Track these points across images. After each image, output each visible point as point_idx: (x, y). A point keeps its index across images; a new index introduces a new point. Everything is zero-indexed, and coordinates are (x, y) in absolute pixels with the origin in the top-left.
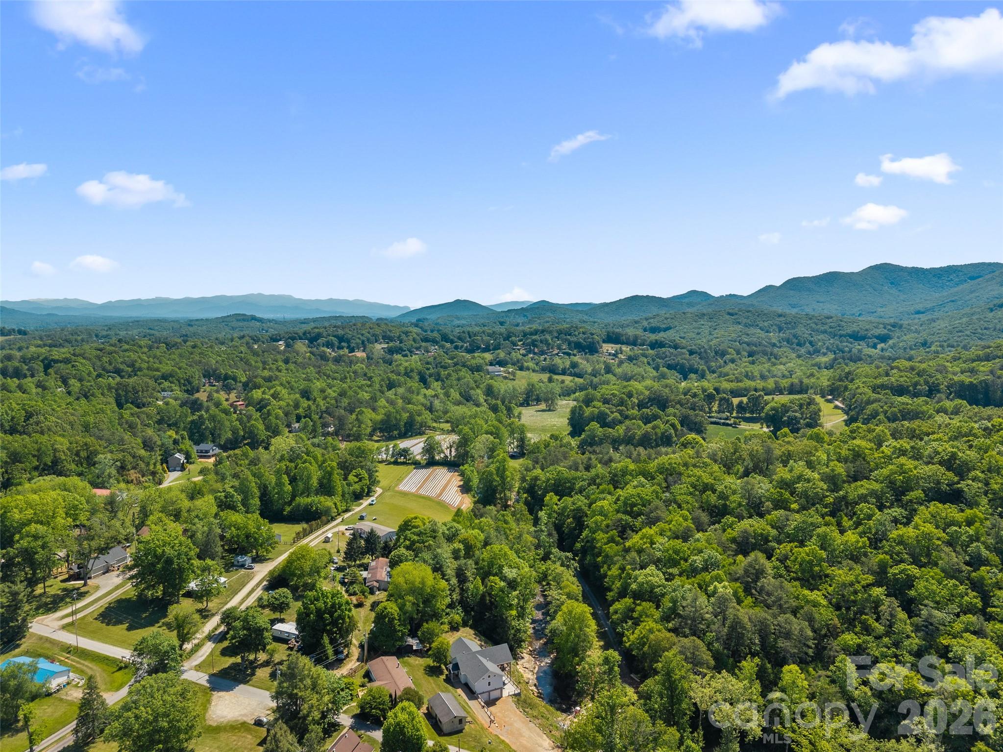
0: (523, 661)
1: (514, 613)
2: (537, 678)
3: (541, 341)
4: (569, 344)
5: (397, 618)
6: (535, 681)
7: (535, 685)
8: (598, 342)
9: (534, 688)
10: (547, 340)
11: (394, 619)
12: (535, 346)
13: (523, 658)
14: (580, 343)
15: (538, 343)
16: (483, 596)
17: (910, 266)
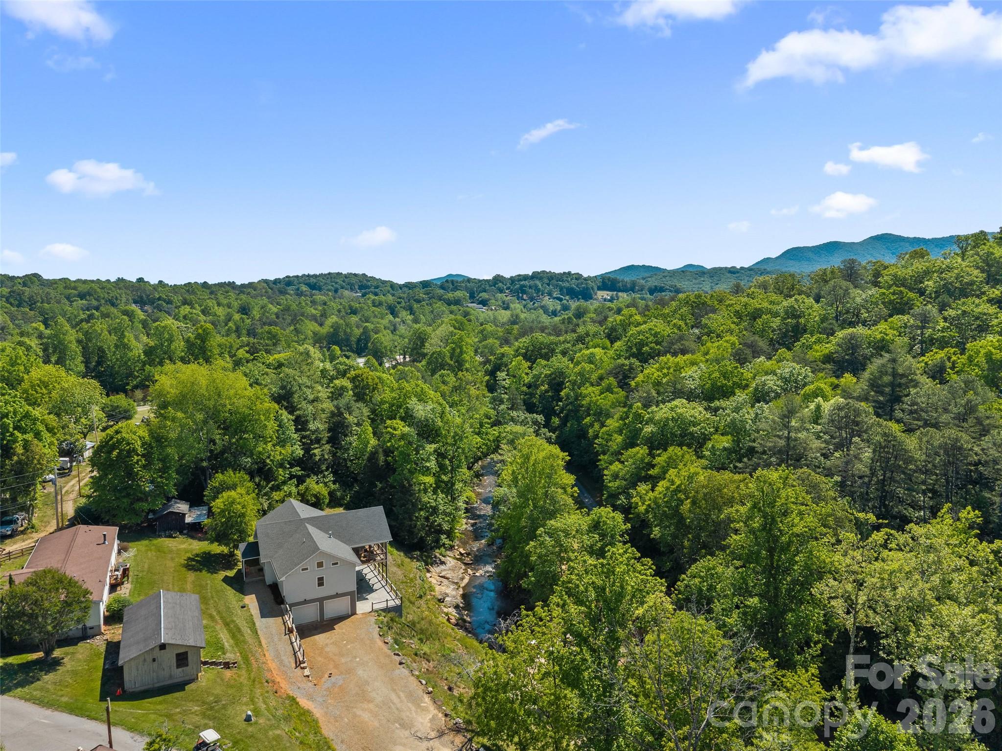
0: (443, 567)
1: (429, 480)
2: (464, 596)
3: (530, 287)
4: (561, 289)
5: (140, 450)
6: (459, 601)
7: (457, 607)
8: (592, 288)
9: (452, 610)
10: (536, 286)
11: (132, 452)
12: (524, 292)
13: (443, 563)
14: (572, 289)
15: (527, 289)
16: (373, 455)
17: (912, 236)
